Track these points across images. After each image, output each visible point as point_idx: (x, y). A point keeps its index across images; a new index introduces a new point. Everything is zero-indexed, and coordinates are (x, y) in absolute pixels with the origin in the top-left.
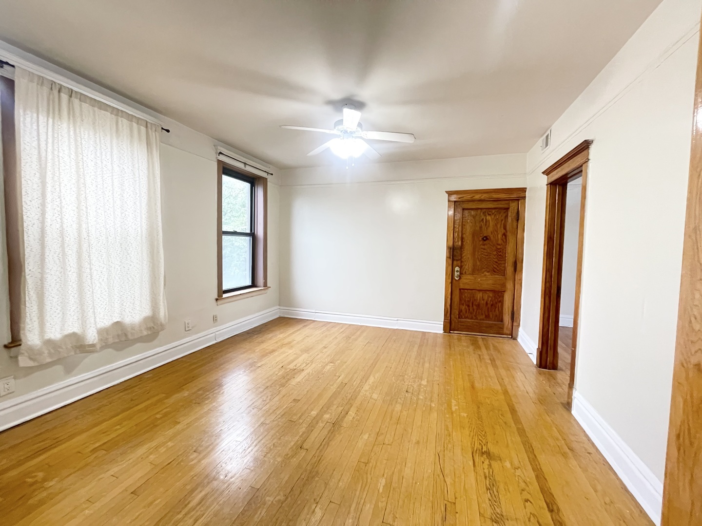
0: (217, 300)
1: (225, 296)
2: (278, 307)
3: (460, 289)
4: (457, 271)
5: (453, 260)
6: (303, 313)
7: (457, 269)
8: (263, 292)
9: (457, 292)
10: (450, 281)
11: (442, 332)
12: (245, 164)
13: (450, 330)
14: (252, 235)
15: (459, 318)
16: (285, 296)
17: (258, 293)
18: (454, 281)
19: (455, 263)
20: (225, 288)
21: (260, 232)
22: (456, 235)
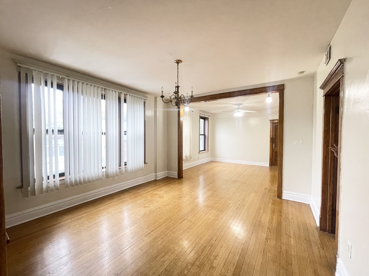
0: (199, 153)
1: (200, 152)
2: (211, 158)
3: (275, 152)
4: (274, 146)
5: (272, 142)
6: (219, 159)
7: (274, 145)
8: (208, 152)
9: (274, 153)
10: (271, 149)
11: (269, 166)
12: (204, 115)
13: (272, 165)
14: (204, 135)
15: (275, 161)
16: (213, 154)
17: (206, 152)
18: (273, 149)
19: (273, 143)
20: (200, 150)
21: (206, 134)
22: (273, 134)
